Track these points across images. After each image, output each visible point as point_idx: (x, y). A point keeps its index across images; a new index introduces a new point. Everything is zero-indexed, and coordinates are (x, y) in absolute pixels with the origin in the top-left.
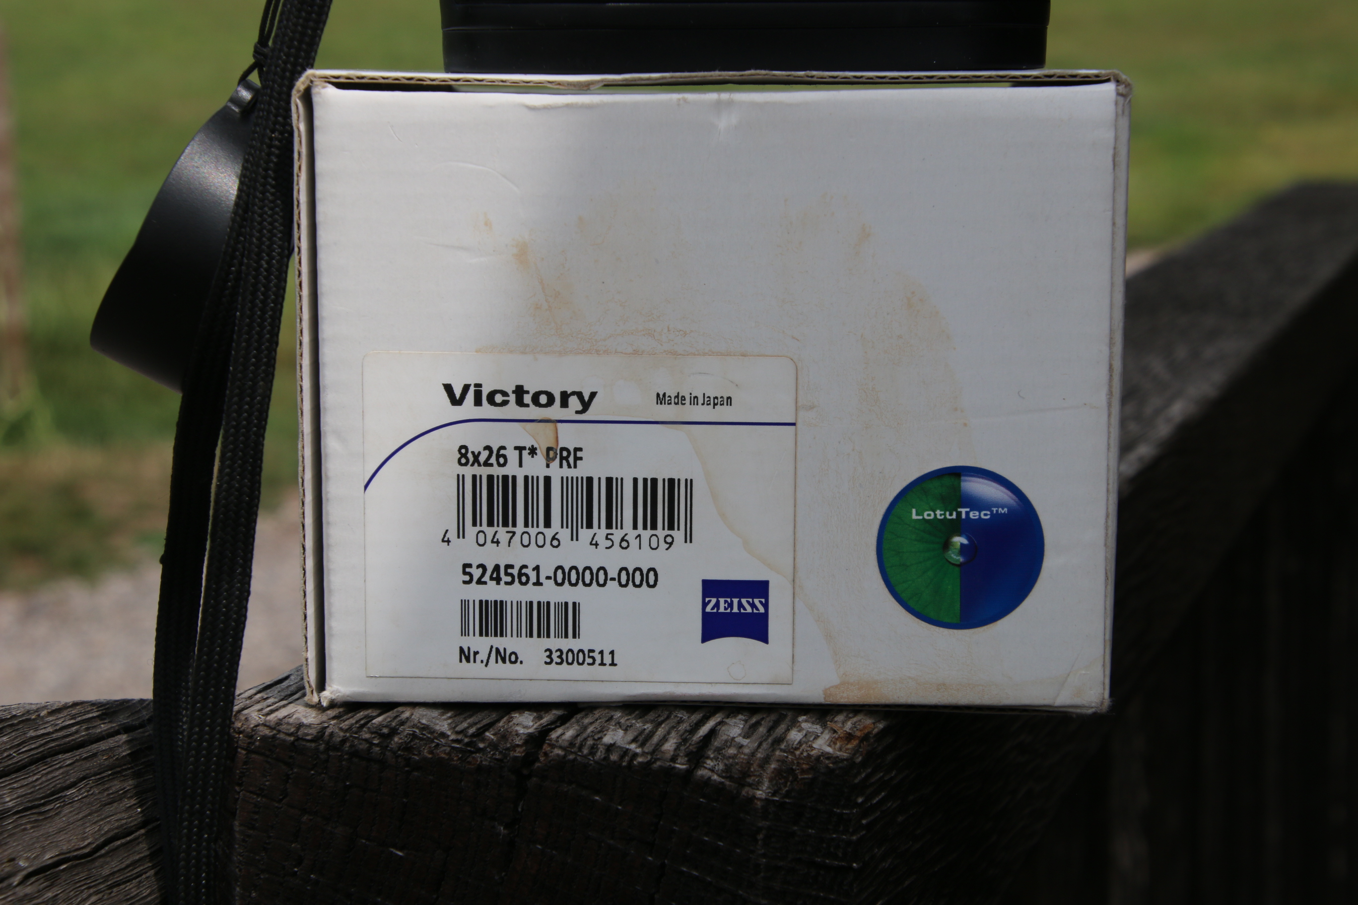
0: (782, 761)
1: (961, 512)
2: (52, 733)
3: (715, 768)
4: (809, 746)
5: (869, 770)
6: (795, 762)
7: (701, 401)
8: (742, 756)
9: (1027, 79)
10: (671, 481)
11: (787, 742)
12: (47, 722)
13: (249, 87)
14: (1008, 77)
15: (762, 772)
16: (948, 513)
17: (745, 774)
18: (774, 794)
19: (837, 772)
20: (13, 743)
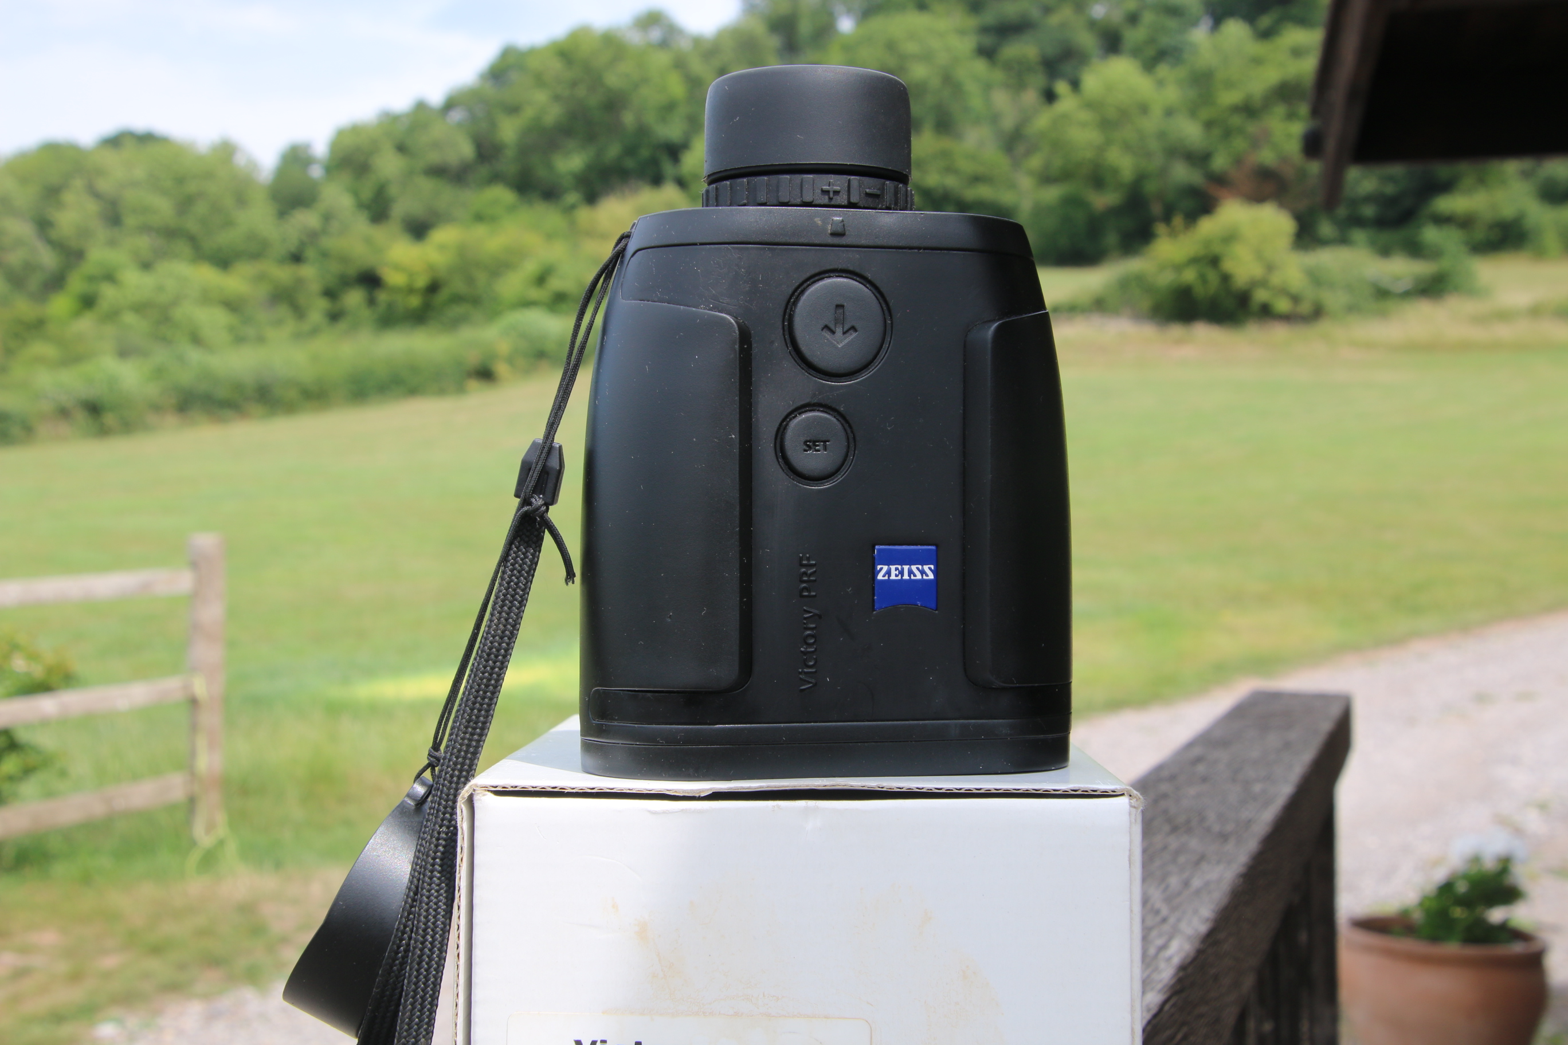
9: (1057, 793)
13: (423, 783)
14: (1041, 790)
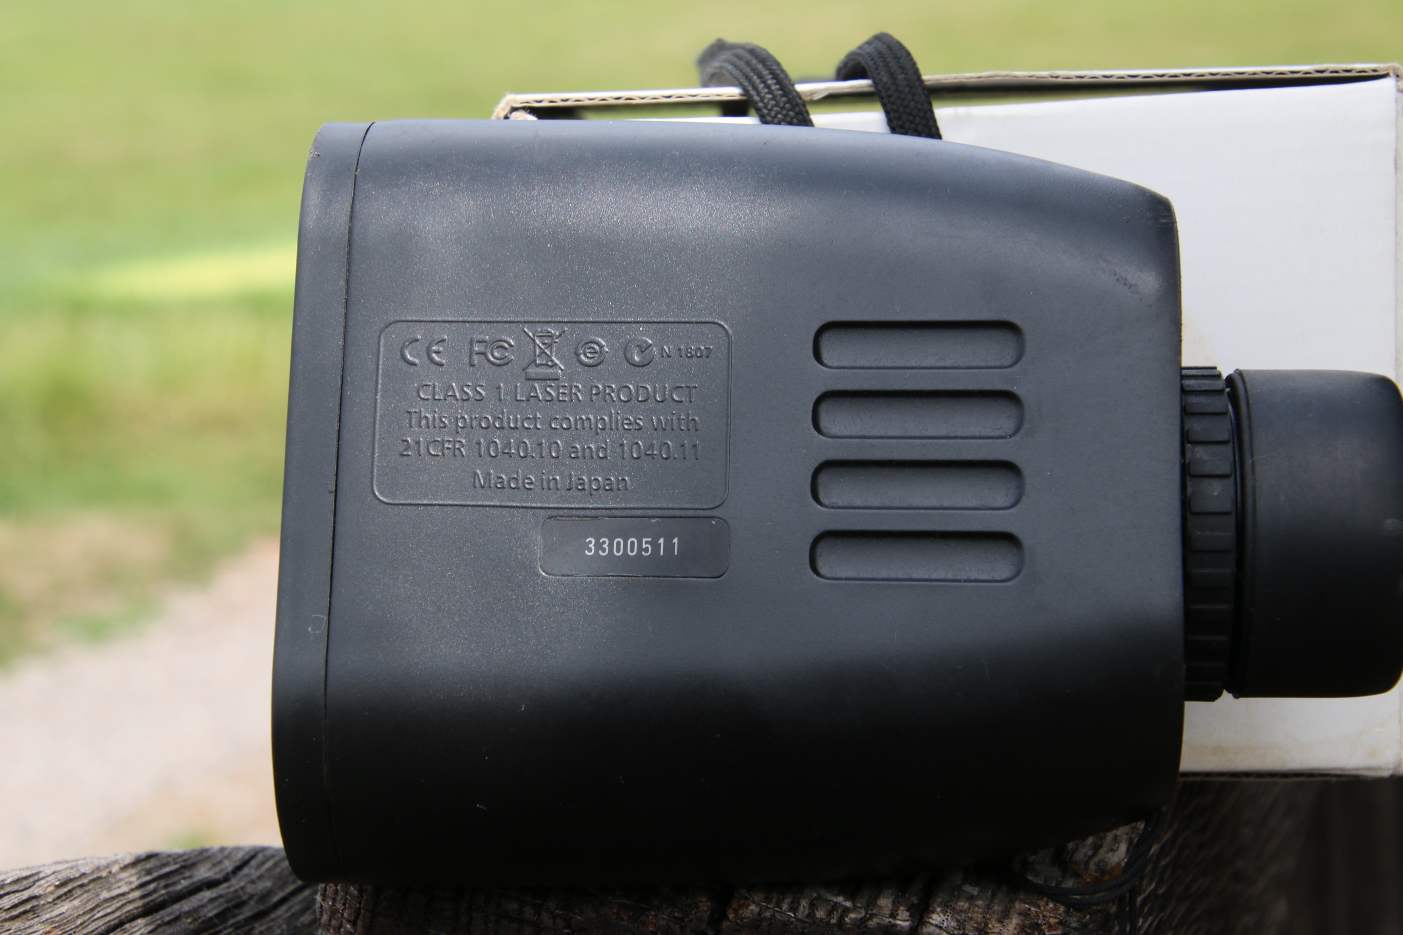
2: (128, 893)
3: (943, 924)
12: (121, 880)
15: (1001, 928)
20: (85, 907)
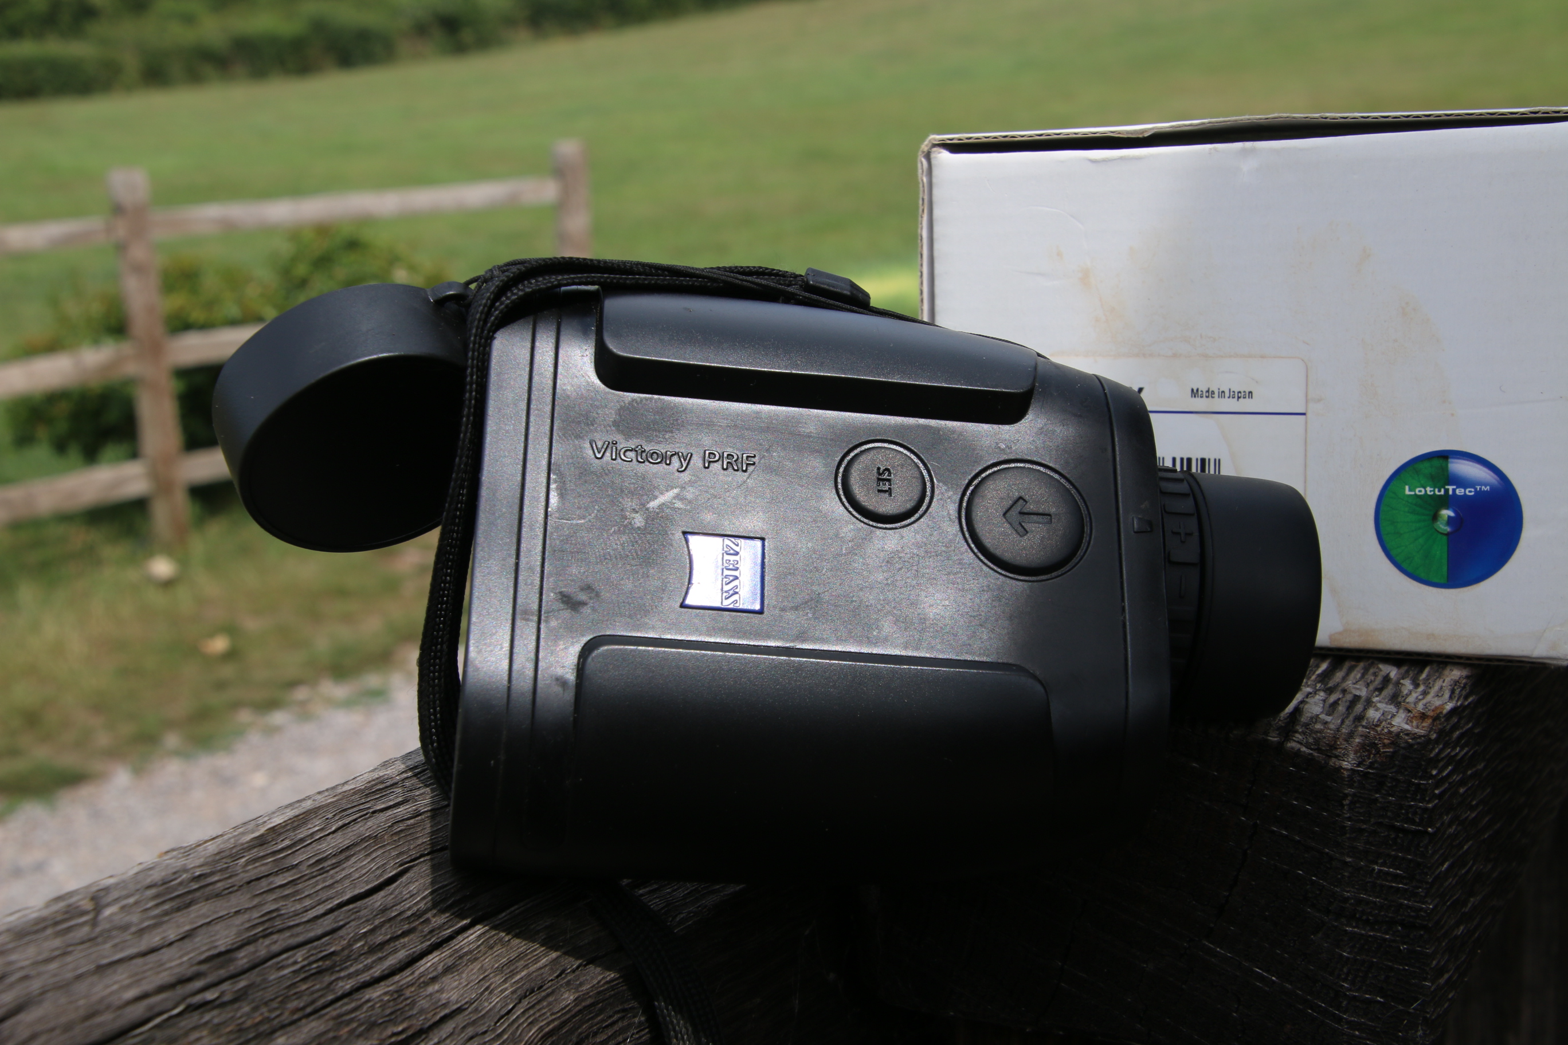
0: (1366, 736)
1: (1448, 489)
3: (1303, 741)
4: (1389, 724)
5: (1441, 746)
6: (1377, 737)
7: (1227, 394)
8: (1329, 731)
10: (1203, 461)
11: (1367, 719)
15: (1347, 745)
16: (1436, 490)
17: (1333, 747)
18: (1358, 765)
19: (1416, 746)
